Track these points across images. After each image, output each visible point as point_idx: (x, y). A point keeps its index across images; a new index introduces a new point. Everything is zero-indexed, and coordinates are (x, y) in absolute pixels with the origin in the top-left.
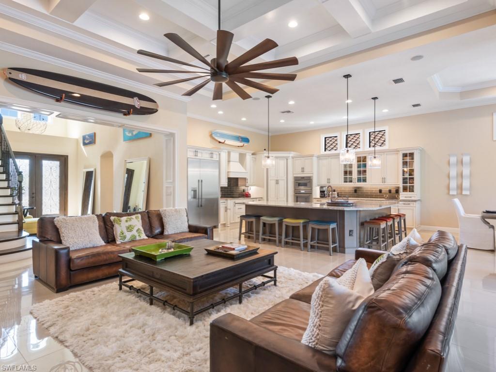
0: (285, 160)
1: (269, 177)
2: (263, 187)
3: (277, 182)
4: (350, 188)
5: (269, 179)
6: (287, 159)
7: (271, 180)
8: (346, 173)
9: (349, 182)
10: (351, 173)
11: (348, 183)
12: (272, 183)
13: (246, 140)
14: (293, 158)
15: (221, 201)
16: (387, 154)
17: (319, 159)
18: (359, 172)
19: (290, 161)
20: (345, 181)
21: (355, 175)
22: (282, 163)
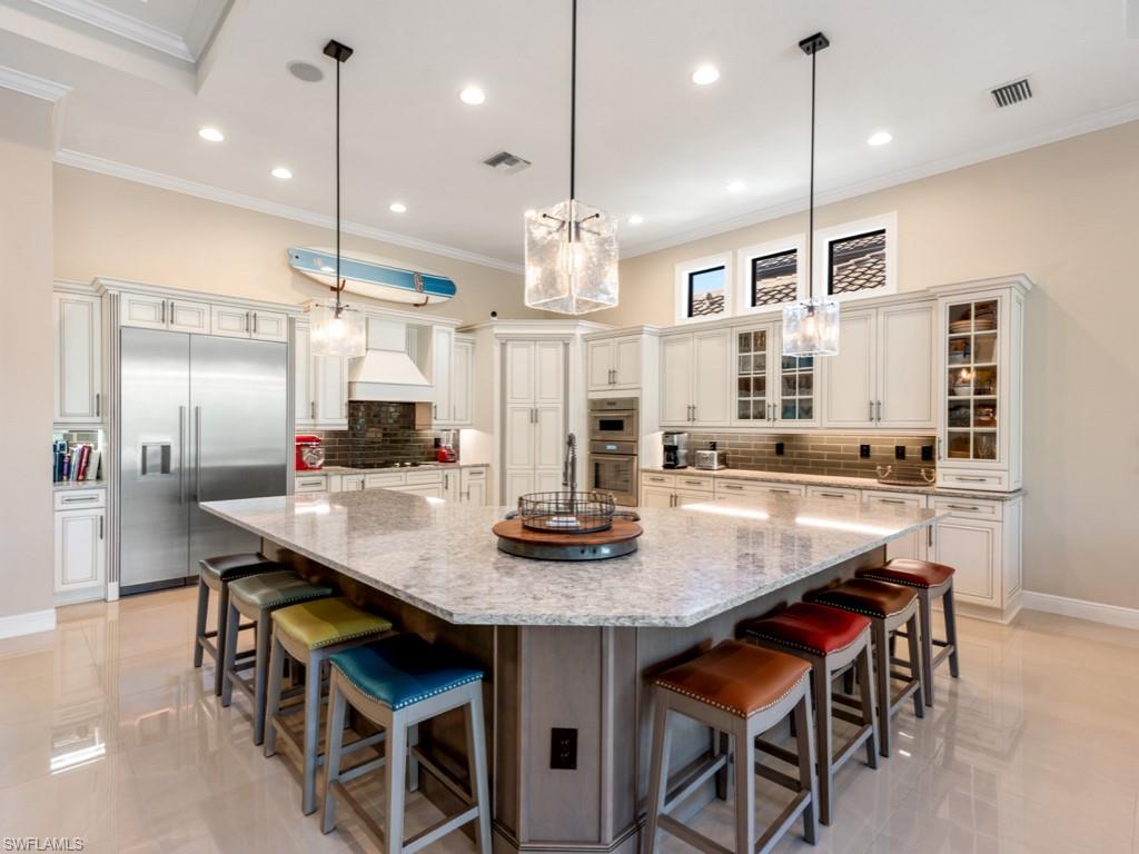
0: (561, 348)
1: (509, 399)
2: (492, 432)
3: (534, 417)
4: (760, 437)
5: (509, 406)
6: (566, 345)
7: (514, 409)
8: (744, 385)
9: (755, 417)
10: (760, 385)
11: (751, 422)
12: (519, 420)
13: (447, 287)
14: (586, 341)
15: (298, 481)
16: (888, 314)
17: (665, 343)
18: (789, 384)
19: (577, 350)
20: (744, 416)
21: (774, 395)
22: (552, 355)
